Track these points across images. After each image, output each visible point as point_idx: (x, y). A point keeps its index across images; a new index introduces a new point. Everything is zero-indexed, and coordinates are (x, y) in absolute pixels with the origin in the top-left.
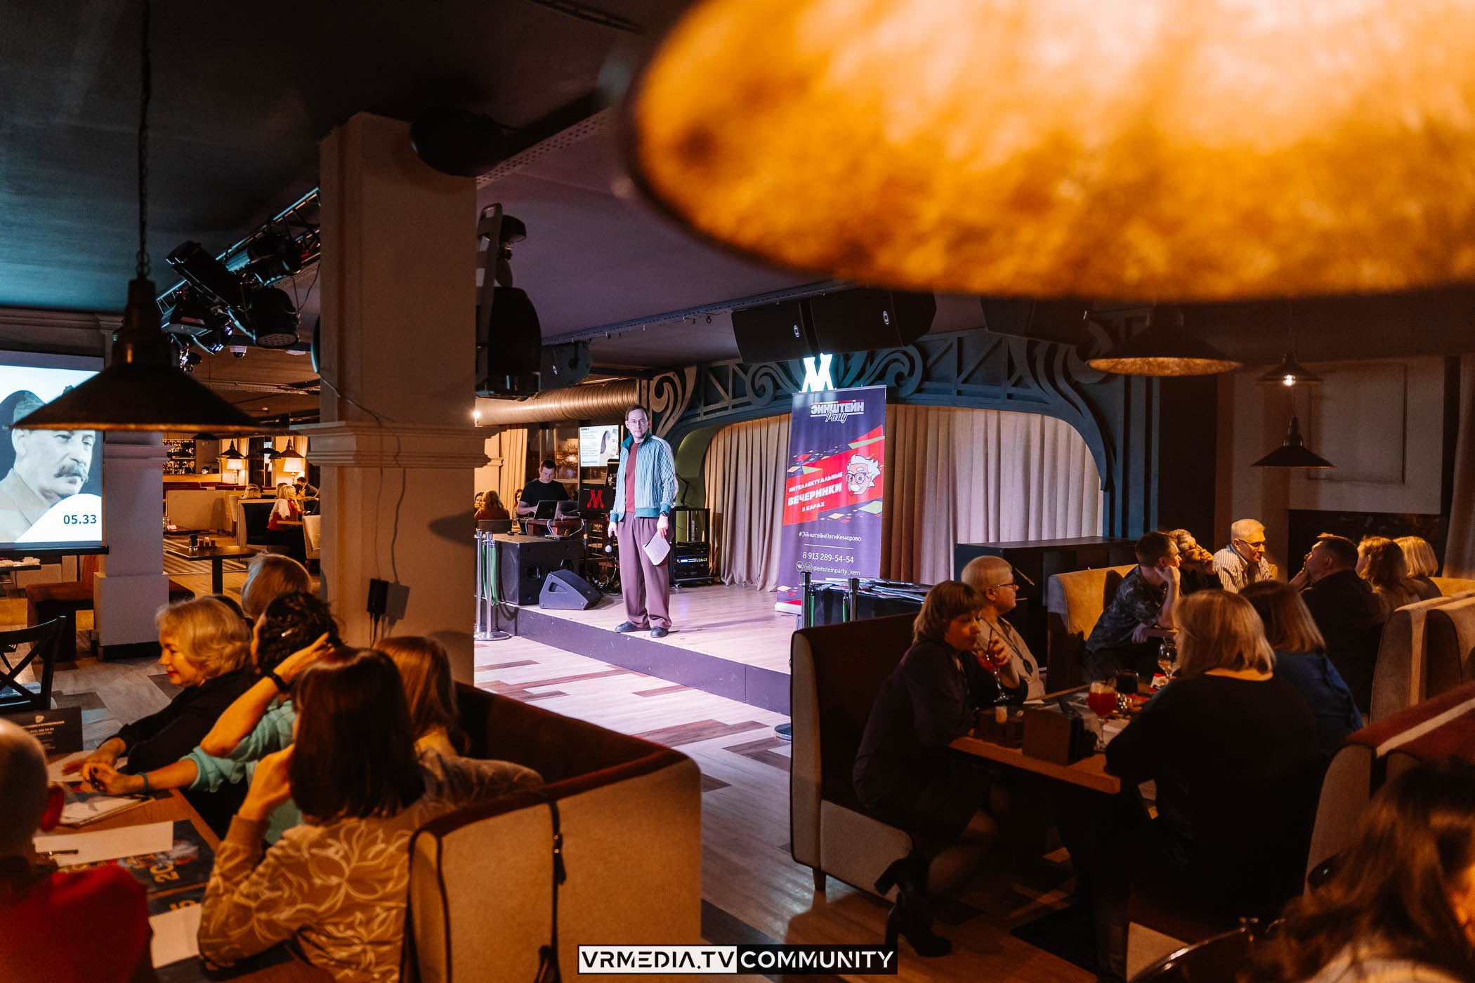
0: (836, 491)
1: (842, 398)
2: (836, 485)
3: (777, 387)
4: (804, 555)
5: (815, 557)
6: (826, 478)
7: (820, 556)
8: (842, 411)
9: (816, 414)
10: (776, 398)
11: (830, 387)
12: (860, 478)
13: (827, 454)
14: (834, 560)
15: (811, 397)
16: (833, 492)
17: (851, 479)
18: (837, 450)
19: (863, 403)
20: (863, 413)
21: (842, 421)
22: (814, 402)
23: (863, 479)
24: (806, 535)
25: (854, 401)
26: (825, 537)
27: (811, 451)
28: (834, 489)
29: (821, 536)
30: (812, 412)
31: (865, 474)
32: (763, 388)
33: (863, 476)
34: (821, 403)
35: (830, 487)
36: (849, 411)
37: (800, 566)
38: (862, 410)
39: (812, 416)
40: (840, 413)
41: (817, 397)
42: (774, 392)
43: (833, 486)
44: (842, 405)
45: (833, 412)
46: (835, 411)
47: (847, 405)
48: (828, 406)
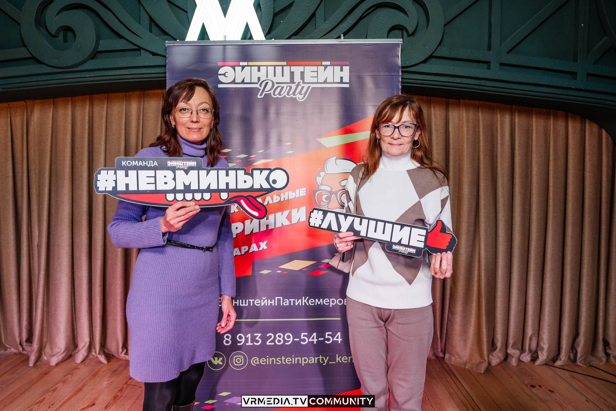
0: (294, 221)
1: (289, 56)
2: (294, 211)
5: (253, 339)
7: (264, 339)
8: (297, 78)
9: (234, 82)
14: (299, 342)
15: (214, 53)
16: (286, 223)
19: (346, 69)
20: (347, 86)
21: (300, 98)
22: (224, 60)
25: (324, 63)
26: (273, 303)
28: (289, 218)
30: (221, 78)
34: (242, 64)
36: (315, 80)
38: (346, 79)
39: (220, 86)
40: (292, 81)
41: (231, 53)
42: (97, 44)
43: (286, 213)
44: (297, 70)
45: (275, 80)
46: (279, 78)
47: (309, 70)
48: (263, 69)
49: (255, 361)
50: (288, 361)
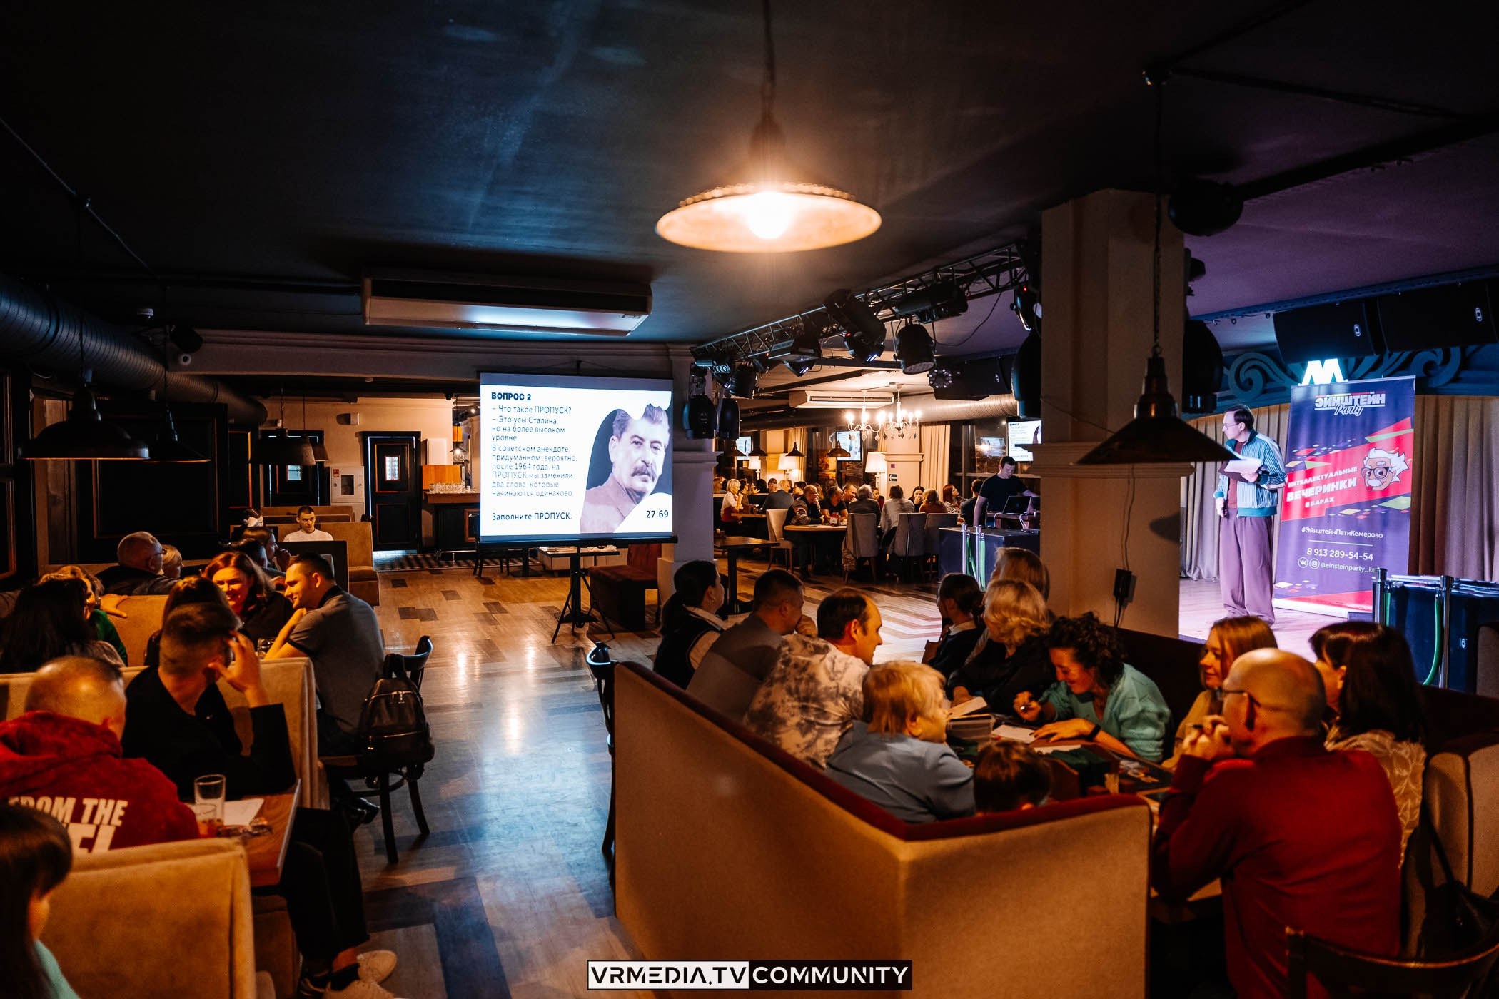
0: (1350, 486)
1: (1354, 390)
2: (1350, 480)
3: (1267, 379)
4: (1309, 551)
5: (1323, 553)
6: (1336, 473)
7: (1329, 553)
8: (1356, 403)
9: (1323, 407)
10: (1265, 392)
11: (1340, 378)
12: (1381, 473)
13: (1336, 449)
14: (1347, 557)
15: (1315, 391)
16: (1345, 487)
17: (1370, 473)
18: (1350, 443)
19: (1383, 395)
20: (1384, 405)
21: (1357, 414)
22: (1319, 395)
23: (1384, 474)
24: (1311, 530)
25: (1372, 393)
26: (1335, 533)
27: (1316, 445)
28: (1347, 484)
29: (1331, 532)
30: (1317, 405)
31: (1387, 468)
32: (1250, 381)
33: (1384, 471)
34: (1328, 396)
35: (1341, 482)
36: (1365, 403)
37: (1303, 563)
38: (1383, 402)
39: (1316, 409)
40: (1353, 405)
41: (1323, 390)
42: (1264, 385)
43: (1346, 481)
44: (1356, 398)
45: (1344, 404)
46: (1346, 403)
47: (1363, 397)
48: (1338, 398)
49: (1323, 565)
50: (1341, 567)
